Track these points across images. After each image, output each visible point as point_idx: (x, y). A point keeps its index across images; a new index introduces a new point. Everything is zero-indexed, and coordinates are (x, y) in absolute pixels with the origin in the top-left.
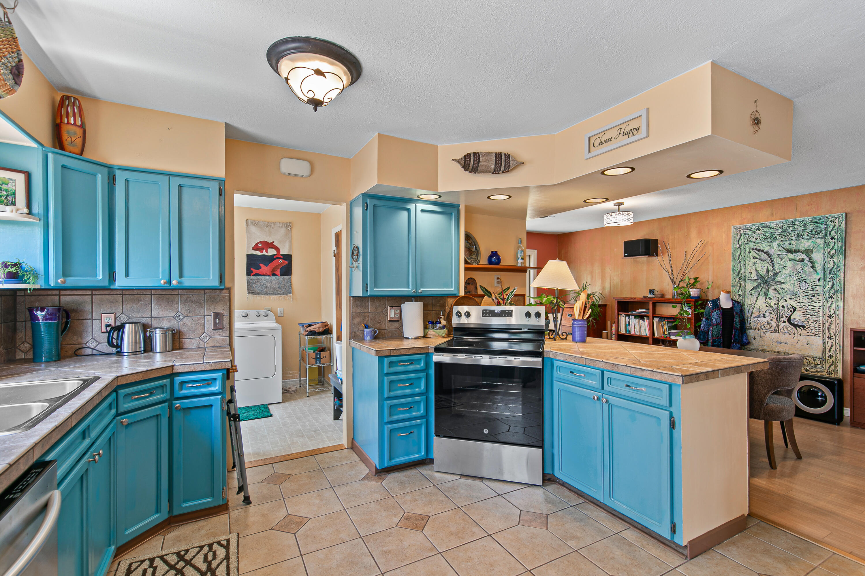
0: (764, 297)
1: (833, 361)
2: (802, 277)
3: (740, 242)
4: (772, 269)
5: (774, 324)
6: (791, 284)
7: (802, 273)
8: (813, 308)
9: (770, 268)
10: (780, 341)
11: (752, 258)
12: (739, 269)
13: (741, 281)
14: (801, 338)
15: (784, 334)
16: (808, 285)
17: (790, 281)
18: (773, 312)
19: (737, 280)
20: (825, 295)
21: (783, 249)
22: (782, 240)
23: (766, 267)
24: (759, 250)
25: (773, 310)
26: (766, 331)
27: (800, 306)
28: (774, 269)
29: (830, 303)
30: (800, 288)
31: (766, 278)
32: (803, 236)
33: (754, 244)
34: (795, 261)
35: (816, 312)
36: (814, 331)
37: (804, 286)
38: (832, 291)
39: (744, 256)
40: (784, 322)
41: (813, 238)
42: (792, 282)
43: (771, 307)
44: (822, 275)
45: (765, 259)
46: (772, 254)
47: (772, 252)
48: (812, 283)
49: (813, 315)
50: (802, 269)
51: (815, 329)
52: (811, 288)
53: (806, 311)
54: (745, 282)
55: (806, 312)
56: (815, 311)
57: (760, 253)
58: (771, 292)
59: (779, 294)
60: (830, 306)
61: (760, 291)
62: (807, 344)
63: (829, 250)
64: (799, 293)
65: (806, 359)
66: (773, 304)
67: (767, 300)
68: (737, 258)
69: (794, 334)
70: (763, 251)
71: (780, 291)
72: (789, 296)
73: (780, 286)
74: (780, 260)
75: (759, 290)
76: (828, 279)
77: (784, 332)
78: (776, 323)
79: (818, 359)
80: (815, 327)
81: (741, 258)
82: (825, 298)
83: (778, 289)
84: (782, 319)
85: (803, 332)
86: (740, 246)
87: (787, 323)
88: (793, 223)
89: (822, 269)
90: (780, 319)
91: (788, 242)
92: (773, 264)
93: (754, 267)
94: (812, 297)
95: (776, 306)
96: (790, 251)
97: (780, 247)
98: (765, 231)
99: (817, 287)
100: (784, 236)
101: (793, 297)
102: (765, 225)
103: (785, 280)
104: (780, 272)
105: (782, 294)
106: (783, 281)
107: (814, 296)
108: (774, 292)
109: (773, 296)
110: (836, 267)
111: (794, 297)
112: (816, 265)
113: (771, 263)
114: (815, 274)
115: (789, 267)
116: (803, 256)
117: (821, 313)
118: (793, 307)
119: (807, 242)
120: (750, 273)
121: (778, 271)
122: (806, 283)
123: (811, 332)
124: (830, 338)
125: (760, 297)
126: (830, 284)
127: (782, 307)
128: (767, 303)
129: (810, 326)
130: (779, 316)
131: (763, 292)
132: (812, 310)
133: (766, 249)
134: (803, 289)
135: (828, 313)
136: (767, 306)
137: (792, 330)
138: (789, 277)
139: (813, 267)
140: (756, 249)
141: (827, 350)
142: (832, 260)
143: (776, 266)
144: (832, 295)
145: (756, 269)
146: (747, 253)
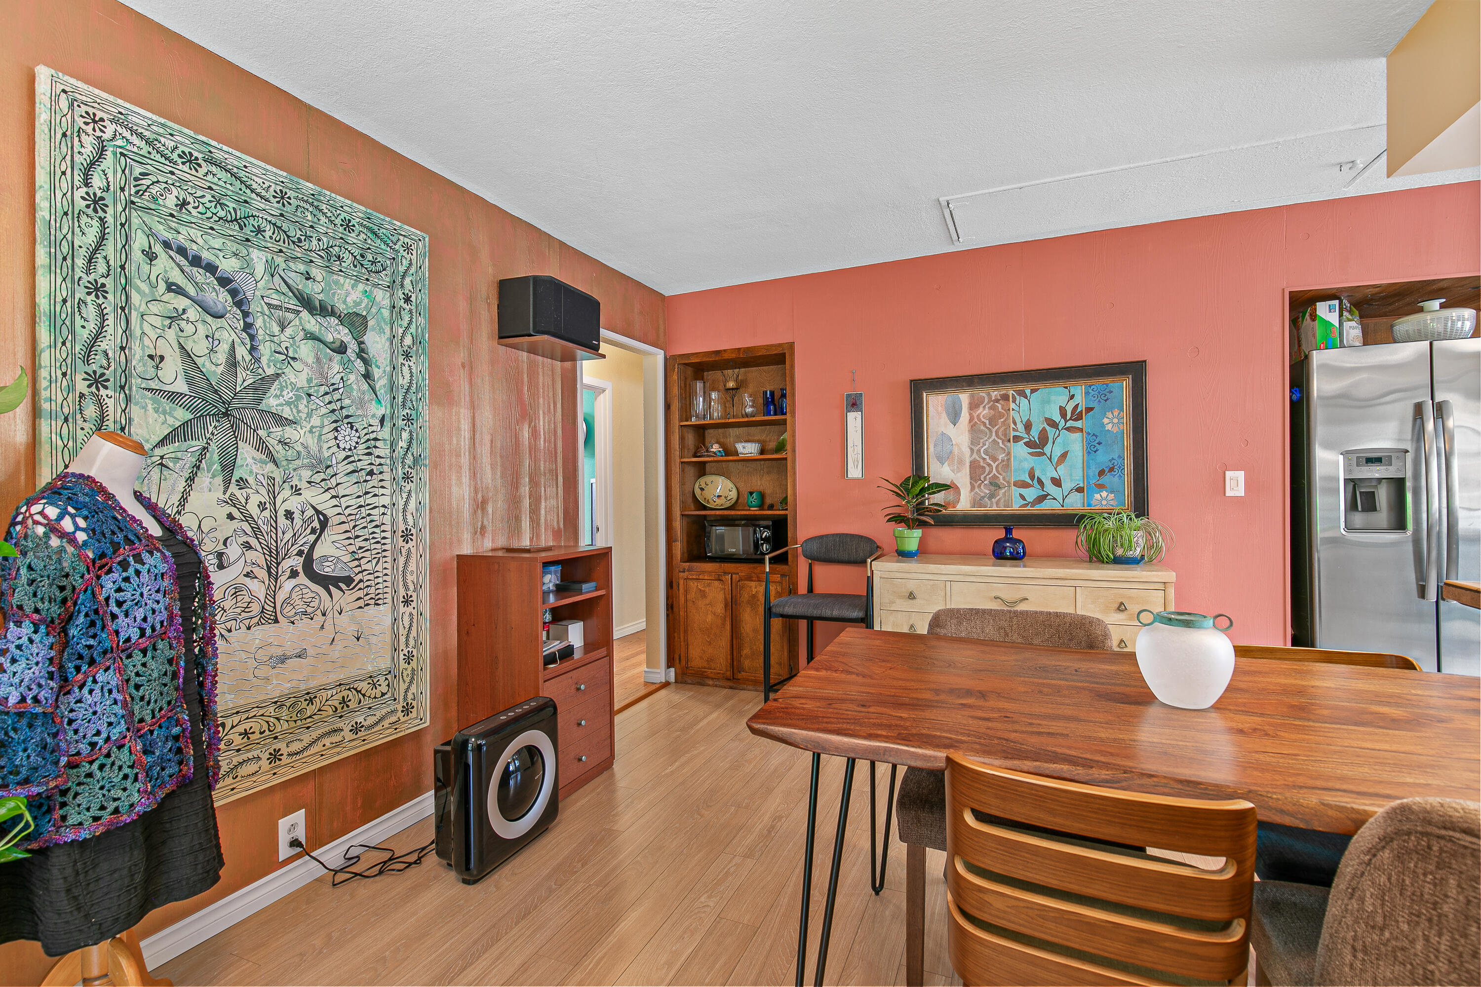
0: (219, 479)
1: (413, 670)
2: (342, 408)
3: (97, 181)
4: (248, 358)
5: (258, 588)
6: (312, 427)
7: (341, 391)
8: (369, 515)
9: (242, 352)
10: (279, 652)
11: (162, 287)
12: (92, 326)
13: (103, 392)
14: (343, 621)
15: (293, 623)
16: (357, 435)
17: (309, 415)
18: (254, 542)
19: (81, 386)
20: (394, 471)
21: (285, 289)
22: (281, 251)
23: (225, 347)
24: (196, 261)
25: (257, 531)
26: (228, 625)
27: (339, 510)
28: (258, 360)
29: (405, 495)
30: (339, 447)
31: (227, 394)
32: (343, 264)
33: (173, 225)
34: (322, 346)
35: (377, 526)
36: (372, 590)
37: (347, 438)
38: (409, 461)
39: (123, 267)
40: (294, 574)
41: (367, 280)
42: (315, 421)
43: (248, 518)
44: (389, 406)
45: (222, 311)
46: (249, 294)
47: (248, 290)
48: (365, 431)
49: (371, 536)
50: (342, 378)
51: (377, 581)
52: (364, 446)
53: (352, 524)
54: (128, 399)
55: (354, 527)
56: (374, 524)
57: (199, 274)
58: (247, 454)
59: (276, 465)
60: (406, 503)
61: (204, 448)
62: (358, 639)
63: (401, 331)
64: (334, 462)
65: (356, 689)
66: (253, 508)
67: (233, 488)
68: (80, 262)
69: (324, 615)
70: (211, 268)
71: (280, 451)
72: (306, 474)
73: (277, 431)
74: (276, 329)
75: (196, 445)
76: (401, 423)
77: (292, 613)
78: (267, 582)
79: (384, 678)
80: (376, 574)
81: (101, 268)
82: (394, 479)
83: (272, 442)
84: (286, 564)
85: (344, 598)
86: (97, 203)
87: (302, 579)
88: (316, 203)
89: (388, 386)
90: (278, 564)
91: (302, 268)
92: (252, 337)
93: (171, 334)
94: (369, 478)
95: (267, 513)
96: (306, 302)
97: (277, 278)
98: (221, 183)
99: (378, 444)
100: (288, 237)
101: (317, 478)
102: (218, 155)
103: (294, 410)
104: (278, 375)
105: (284, 463)
106: (287, 413)
107: (371, 473)
108: (258, 455)
109: (255, 470)
110: (413, 389)
111: (322, 475)
112: (376, 373)
113: (244, 330)
114: (373, 402)
115: (307, 365)
116: (344, 334)
117: (388, 527)
118: (318, 512)
119: (352, 288)
120: (151, 357)
121: (270, 371)
122: (352, 428)
123: (367, 594)
124: (407, 602)
125: (203, 479)
126: (405, 435)
127: (287, 518)
128: (232, 501)
129: (365, 573)
130: (278, 553)
131: (214, 454)
132: (369, 519)
133: (228, 265)
134: (344, 449)
135: (402, 527)
136: (231, 517)
137: (317, 601)
138: (305, 402)
139: (367, 376)
140: (182, 251)
141: (403, 639)
142: (407, 363)
143: (265, 350)
144: (410, 470)
145: (182, 347)
146: (137, 255)
